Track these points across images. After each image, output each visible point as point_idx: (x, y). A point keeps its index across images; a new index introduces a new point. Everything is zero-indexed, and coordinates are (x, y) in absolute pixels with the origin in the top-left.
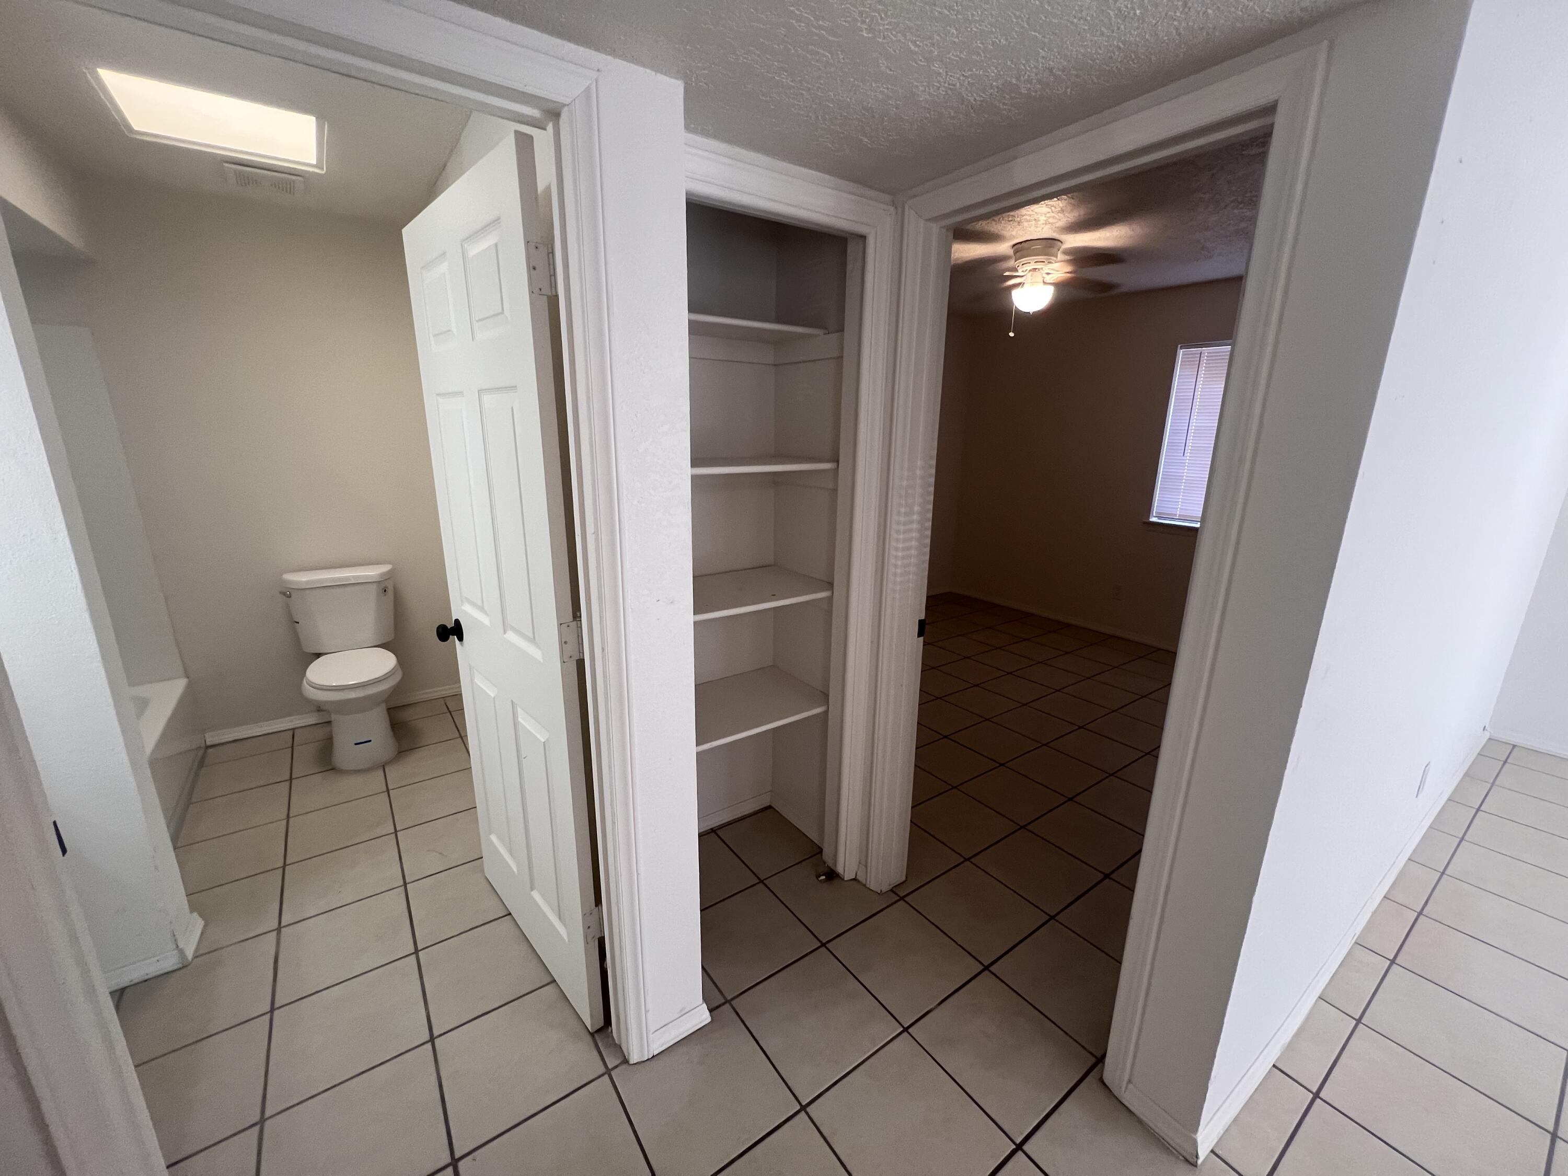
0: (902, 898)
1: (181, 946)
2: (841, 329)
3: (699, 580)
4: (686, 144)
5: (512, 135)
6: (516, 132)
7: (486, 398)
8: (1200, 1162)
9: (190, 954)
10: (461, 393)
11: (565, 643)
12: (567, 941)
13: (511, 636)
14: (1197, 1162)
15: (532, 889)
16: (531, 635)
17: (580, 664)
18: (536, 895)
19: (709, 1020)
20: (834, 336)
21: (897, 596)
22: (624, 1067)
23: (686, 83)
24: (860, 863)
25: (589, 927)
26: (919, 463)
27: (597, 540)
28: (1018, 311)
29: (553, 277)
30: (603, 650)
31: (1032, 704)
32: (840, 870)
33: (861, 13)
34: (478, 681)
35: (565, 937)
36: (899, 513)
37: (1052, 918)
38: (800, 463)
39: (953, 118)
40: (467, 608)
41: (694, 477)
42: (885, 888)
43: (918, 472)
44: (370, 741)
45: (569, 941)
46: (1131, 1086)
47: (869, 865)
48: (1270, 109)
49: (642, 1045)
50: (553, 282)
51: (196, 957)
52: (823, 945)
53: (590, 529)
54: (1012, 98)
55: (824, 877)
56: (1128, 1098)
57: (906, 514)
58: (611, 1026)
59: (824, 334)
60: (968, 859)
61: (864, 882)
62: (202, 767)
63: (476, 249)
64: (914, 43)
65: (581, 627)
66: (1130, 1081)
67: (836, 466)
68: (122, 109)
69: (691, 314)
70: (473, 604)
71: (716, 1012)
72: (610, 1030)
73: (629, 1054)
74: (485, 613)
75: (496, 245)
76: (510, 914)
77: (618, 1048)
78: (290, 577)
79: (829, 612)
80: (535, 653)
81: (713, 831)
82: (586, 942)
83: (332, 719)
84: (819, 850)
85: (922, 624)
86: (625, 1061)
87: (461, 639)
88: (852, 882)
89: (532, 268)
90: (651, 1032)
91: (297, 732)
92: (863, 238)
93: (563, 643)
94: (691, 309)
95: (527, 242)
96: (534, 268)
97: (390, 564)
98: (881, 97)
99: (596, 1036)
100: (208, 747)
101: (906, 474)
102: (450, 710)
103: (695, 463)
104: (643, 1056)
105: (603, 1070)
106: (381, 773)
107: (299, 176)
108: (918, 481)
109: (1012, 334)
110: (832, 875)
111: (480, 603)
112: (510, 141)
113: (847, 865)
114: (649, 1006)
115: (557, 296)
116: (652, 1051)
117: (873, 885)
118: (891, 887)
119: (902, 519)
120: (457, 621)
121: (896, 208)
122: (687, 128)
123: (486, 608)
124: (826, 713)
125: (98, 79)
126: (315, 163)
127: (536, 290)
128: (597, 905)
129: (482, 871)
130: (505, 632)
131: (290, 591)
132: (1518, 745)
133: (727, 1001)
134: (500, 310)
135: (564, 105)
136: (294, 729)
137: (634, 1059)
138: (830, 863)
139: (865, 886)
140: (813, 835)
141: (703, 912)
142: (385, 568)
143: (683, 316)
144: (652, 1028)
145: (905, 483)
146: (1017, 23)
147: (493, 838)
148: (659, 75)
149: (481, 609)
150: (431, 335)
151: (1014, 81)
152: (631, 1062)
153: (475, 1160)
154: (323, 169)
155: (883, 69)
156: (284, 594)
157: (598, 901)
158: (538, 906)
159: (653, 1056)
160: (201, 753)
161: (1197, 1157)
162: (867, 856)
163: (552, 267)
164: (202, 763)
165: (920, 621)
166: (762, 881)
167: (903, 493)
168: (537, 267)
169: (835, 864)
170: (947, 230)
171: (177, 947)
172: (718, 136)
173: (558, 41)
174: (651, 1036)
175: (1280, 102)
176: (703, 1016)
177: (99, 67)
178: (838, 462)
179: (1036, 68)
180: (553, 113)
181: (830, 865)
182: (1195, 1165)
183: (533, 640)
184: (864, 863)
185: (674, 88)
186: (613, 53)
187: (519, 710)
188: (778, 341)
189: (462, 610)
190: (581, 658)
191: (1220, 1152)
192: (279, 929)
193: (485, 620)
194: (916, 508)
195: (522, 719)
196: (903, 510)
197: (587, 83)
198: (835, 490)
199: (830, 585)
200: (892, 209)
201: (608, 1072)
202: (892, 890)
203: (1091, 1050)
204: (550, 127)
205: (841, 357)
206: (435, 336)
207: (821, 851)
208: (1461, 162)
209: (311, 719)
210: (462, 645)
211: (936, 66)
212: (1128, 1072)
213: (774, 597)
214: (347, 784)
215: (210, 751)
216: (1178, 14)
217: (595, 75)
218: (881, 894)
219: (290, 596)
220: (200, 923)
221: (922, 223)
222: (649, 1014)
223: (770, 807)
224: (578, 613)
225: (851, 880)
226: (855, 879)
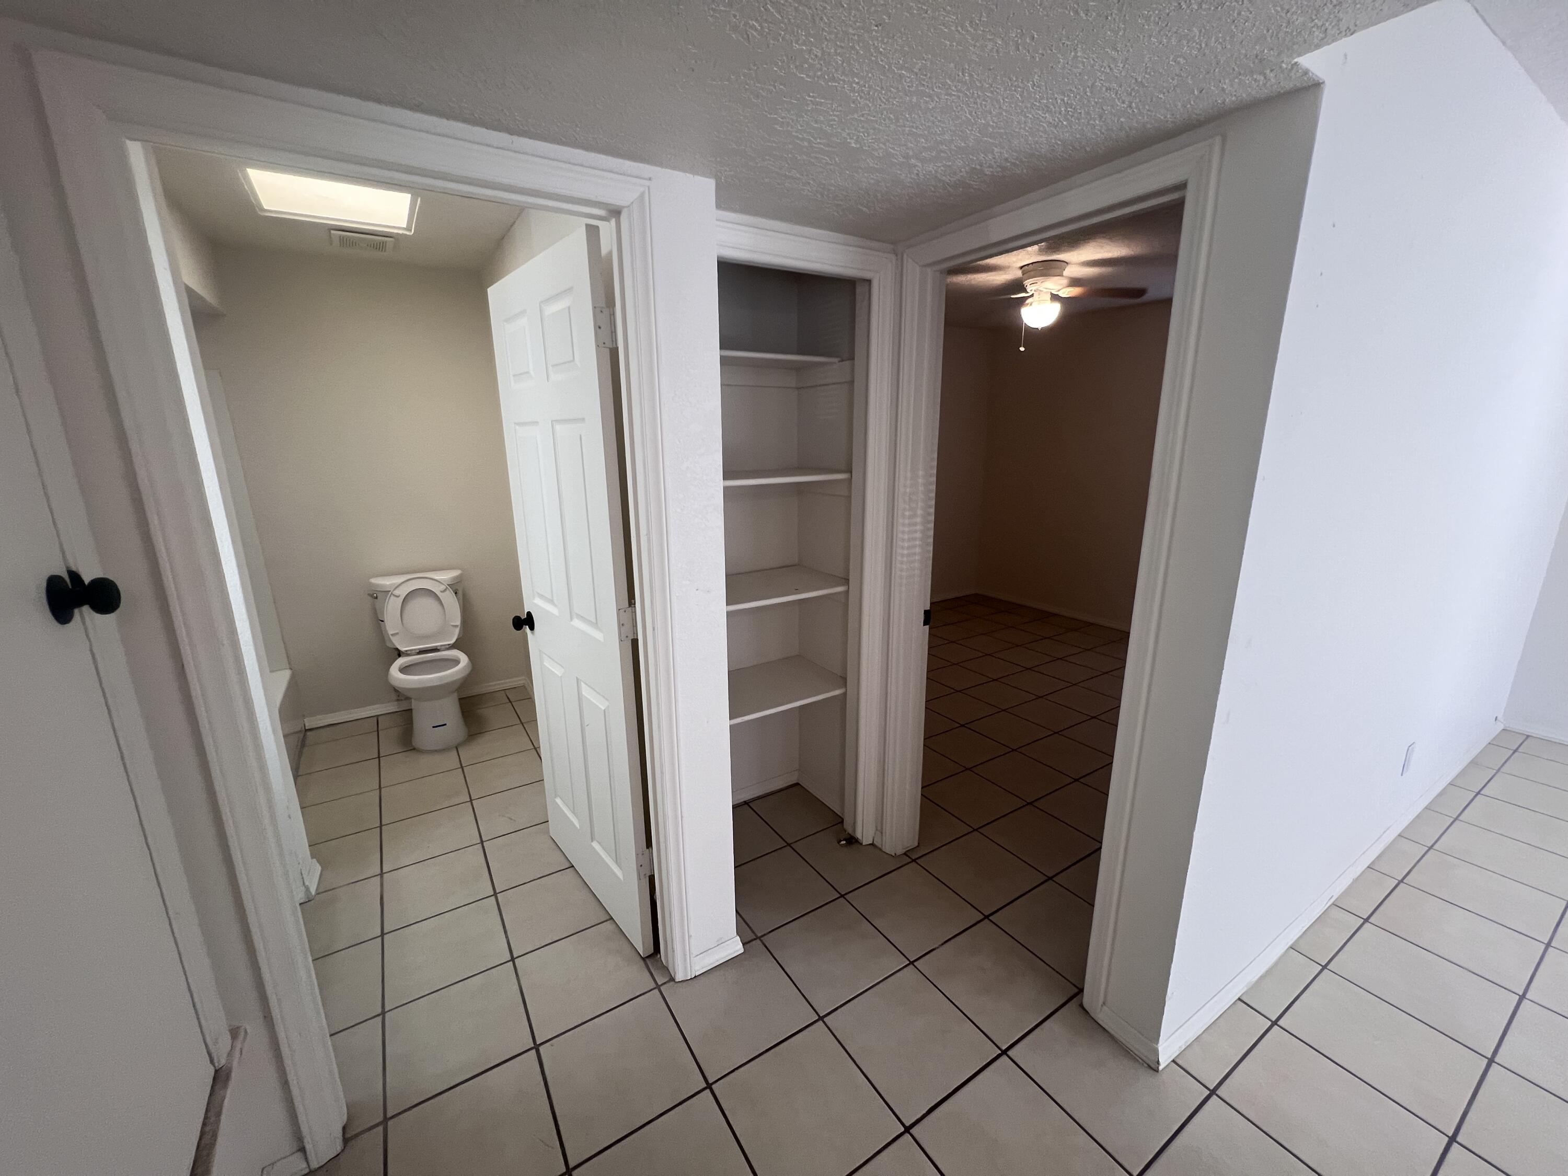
0: (914, 861)
1: (307, 883)
2: (852, 358)
3: (731, 578)
4: (717, 220)
5: (584, 226)
6: (587, 226)
7: (558, 427)
8: (1161, 1068)
9: (313, 891)
10: (537, 423)
11: (623, 625)
12: (622, 879)
13: (577, 623)
14: (1158, 1068)
15: (592, 840)
16: (594, 621)
17: (635, 642)
18: (595, 845)
19: (742, 951)
20: (847, 363)
21: (904, 589)
22: (672, 983)
23: (716, 181)
24: (877, 830)
25: (641, 866)
26: (921, 473)
27: (649, 539)
28: (1028, 328)
29: (614, 334)
30: (654, 629)
31: (1049, 697)
32: (859, 835)
33: (849, 134)
34: (547, 663)
35: (621, 877)
36: (904, 516)
37: (1050, 878)
38: (820, 474)
39: (934, 192)
40: (538, 601)
41: (726, 489)
42: (900, 851)
43: (920, 481)
44: (445, 725)
45: (624, 880)
46: (1105, 1007)
47: (884, 832)
48: (1182, 186)
49: (686, 968)
50: (614, 337)
51: (318, 894)
52: (842, 896)
53: (643, 531)
54: (979, 178)
55: (845, 842)
56: (1103, 1017)
57: (910, 517)
58: (660, 953)
59: (839, 362)
60: (977, 830)
61: (880, 846)
62: (304, 746)
63: (551, 309)
64: (893, 149)
65: (635, 612)
66: (1104, 1003)
67: (850, 477)
68: (258, 192)
69: (723, 351)
70: (541, 596)
71: (748, 945)
72: (659, 956)
73: (675, 973)
74: (555, 606)
75: (569, 308)
76: (573, 866)
77: (665, 969)
78: (374, 581)
79: (846, 605)
80: (598, 635)
81: (746, 803)
82: (639, 879)
83: (413, 707)
84: (840, 820)
85: (927, 613)
86: (672, 979)
87: (532, 628)
88: (869, 847)
89: (598, 327)
90: (694, 956)
91: (380, 719)
92: (869, 282)
93: (621, 625)
94: (723, 346)
95: (594, 308)
96: (600, 328)
97: (459, 569)
98: (873, 181)
99: (647, 960)
100: (306, 730)
101: (908, 482)
102: (511, 700)
103: (726, 476)
104: (686, 975)
105: (653, 985)
106: (455, 752)
107: (391, 237)
108: (921, 488)
109: (1022, 349)
110: (852, 841)
111: (549, 597)
112: (582, 232)
113: (865, 832)
114: (691, 933)
115: (617, 349)
116: (693, 971)
117: (888, 849)
118: (904, 851)
119: (907, 521)
120: (529, 614)
121: (897, 256)
122: (719, 206)
123: (555, 601)
124: (845, 694)
125: (246, 177)
126: (405, 226)
127: (601, 345)
128: (648, 847)
129: (548, 832)
130: (572, 619)
131: (376, 592)
132: (1532, 735)
133: (757, 938)
134: (572, 359)
135: (624, 207)
136: (378, 716)
137: (679, 977)
138: (850, 831)
139: (881, 850)
140: (837, 809)
141: (736, 869)
142: (455, 573)
143: (714, 353)
144: (695, 953)
145: (908, 490)
146: (971, 134)
147: (558, 801)
148: (696, 176)
149: (551, 601)
150: (511, 376)
151: (978, 167)
152: (676, 981)
153: (552, 1046)
154: (411, 230)
155: (871, 165)
156: (372, 596)
157: (649, 844)
158: (598, 854)
159: (695, 977)
160: (302, 735)
161: (1158, 1063)
162: (882, 824)
163: (613, 325)
164: (303, 744)
165: (926, 612)
166: (789, 845)
167: (907, 498)
168: (601, 326)
169: (854, 830)
170: (941, 273)
171: (304, 884)
172: (744, 210)
173: (621, 161)
174: (692, 959)
175: (1189, 181)
176: (736, 947)
177: (250, 167)
178: (851, 472)
179: (994, 158)
180: (615, 212)
181: (850, 832)
182: (1157, 1070)
183: (596, 625)
184: (880, 830)
185: (706, 186)
186: (661, 165)
187: (583, 685)
188: (798, 368)
189: (532, 604)
190: (635, 638)
191: (1180, 1062)
192: (382, 874)
193: (554, 610)
194: (919, 512)
195: (586, 692)
196: (907, 513)
197: (642, 189)
198: (849, 498)
199: (846, 581)
200: (893, 257)
201: (658, 987)
202: (905, 854)
203: (1074, 982)
204: (613, 221)
205: (852, 382)
206: (514, 376)
207: (842, 822)
208: (1334, 226)
209: (391, 707)
210: (533, 633)
211: (913, 161)
212: (1102, 995)
213: (797, 591)
214: (425, 762)
215: (309, 733)
216: (1097, 122)
217: (647, 183)
218: (895, 857)
219: (376, 598)
220: (319, 868)
221: (918, 269)
222: (692, 941)
223: (797, 784)
224: (633, 601)
225: (870, 844)
226: (872, 844)
